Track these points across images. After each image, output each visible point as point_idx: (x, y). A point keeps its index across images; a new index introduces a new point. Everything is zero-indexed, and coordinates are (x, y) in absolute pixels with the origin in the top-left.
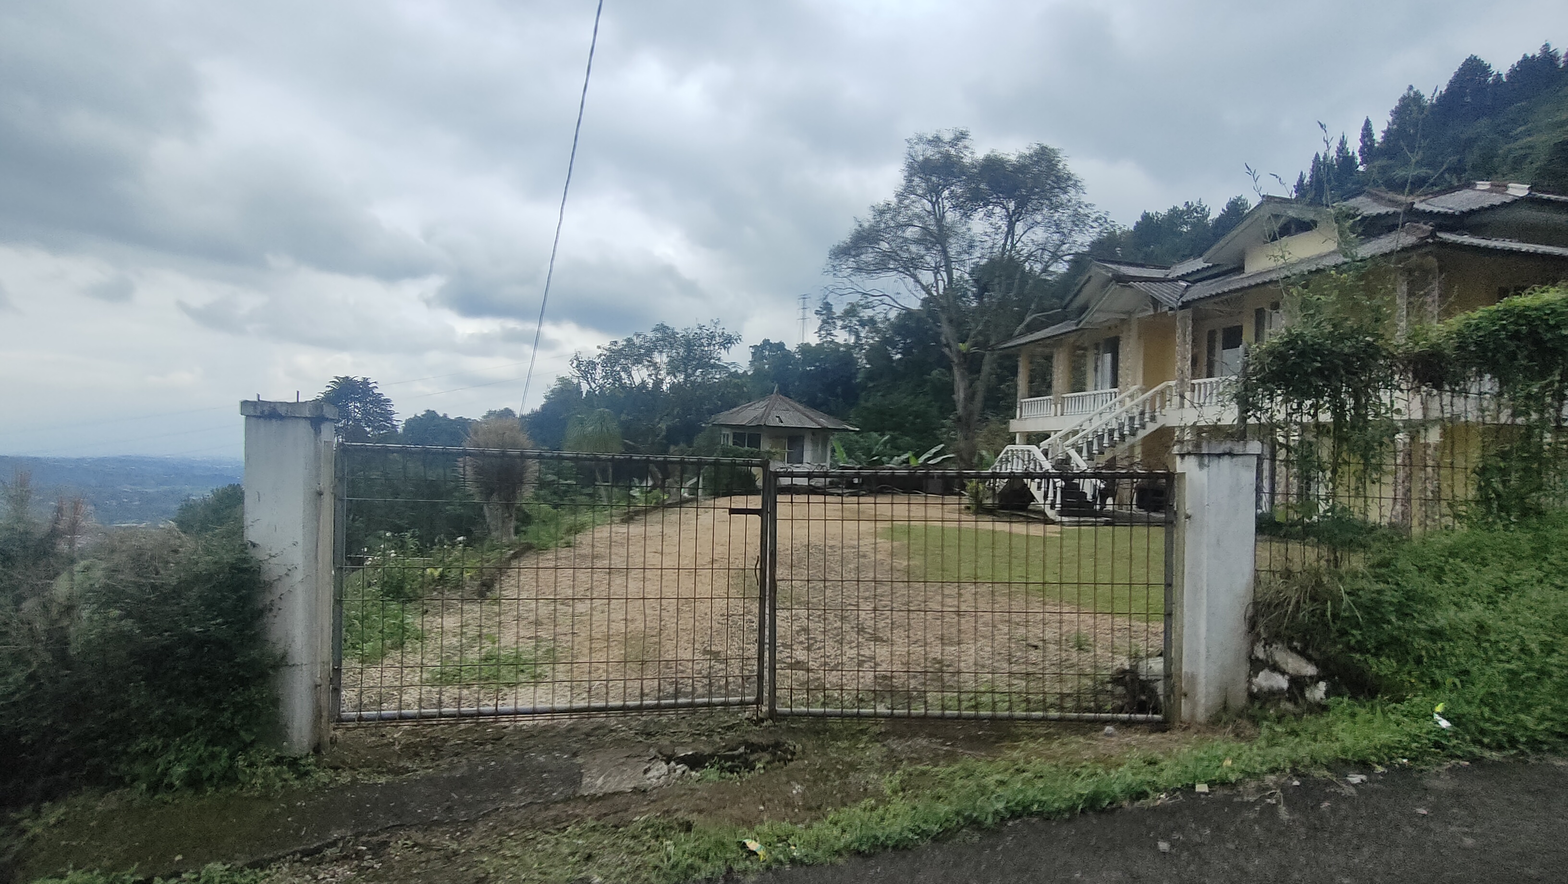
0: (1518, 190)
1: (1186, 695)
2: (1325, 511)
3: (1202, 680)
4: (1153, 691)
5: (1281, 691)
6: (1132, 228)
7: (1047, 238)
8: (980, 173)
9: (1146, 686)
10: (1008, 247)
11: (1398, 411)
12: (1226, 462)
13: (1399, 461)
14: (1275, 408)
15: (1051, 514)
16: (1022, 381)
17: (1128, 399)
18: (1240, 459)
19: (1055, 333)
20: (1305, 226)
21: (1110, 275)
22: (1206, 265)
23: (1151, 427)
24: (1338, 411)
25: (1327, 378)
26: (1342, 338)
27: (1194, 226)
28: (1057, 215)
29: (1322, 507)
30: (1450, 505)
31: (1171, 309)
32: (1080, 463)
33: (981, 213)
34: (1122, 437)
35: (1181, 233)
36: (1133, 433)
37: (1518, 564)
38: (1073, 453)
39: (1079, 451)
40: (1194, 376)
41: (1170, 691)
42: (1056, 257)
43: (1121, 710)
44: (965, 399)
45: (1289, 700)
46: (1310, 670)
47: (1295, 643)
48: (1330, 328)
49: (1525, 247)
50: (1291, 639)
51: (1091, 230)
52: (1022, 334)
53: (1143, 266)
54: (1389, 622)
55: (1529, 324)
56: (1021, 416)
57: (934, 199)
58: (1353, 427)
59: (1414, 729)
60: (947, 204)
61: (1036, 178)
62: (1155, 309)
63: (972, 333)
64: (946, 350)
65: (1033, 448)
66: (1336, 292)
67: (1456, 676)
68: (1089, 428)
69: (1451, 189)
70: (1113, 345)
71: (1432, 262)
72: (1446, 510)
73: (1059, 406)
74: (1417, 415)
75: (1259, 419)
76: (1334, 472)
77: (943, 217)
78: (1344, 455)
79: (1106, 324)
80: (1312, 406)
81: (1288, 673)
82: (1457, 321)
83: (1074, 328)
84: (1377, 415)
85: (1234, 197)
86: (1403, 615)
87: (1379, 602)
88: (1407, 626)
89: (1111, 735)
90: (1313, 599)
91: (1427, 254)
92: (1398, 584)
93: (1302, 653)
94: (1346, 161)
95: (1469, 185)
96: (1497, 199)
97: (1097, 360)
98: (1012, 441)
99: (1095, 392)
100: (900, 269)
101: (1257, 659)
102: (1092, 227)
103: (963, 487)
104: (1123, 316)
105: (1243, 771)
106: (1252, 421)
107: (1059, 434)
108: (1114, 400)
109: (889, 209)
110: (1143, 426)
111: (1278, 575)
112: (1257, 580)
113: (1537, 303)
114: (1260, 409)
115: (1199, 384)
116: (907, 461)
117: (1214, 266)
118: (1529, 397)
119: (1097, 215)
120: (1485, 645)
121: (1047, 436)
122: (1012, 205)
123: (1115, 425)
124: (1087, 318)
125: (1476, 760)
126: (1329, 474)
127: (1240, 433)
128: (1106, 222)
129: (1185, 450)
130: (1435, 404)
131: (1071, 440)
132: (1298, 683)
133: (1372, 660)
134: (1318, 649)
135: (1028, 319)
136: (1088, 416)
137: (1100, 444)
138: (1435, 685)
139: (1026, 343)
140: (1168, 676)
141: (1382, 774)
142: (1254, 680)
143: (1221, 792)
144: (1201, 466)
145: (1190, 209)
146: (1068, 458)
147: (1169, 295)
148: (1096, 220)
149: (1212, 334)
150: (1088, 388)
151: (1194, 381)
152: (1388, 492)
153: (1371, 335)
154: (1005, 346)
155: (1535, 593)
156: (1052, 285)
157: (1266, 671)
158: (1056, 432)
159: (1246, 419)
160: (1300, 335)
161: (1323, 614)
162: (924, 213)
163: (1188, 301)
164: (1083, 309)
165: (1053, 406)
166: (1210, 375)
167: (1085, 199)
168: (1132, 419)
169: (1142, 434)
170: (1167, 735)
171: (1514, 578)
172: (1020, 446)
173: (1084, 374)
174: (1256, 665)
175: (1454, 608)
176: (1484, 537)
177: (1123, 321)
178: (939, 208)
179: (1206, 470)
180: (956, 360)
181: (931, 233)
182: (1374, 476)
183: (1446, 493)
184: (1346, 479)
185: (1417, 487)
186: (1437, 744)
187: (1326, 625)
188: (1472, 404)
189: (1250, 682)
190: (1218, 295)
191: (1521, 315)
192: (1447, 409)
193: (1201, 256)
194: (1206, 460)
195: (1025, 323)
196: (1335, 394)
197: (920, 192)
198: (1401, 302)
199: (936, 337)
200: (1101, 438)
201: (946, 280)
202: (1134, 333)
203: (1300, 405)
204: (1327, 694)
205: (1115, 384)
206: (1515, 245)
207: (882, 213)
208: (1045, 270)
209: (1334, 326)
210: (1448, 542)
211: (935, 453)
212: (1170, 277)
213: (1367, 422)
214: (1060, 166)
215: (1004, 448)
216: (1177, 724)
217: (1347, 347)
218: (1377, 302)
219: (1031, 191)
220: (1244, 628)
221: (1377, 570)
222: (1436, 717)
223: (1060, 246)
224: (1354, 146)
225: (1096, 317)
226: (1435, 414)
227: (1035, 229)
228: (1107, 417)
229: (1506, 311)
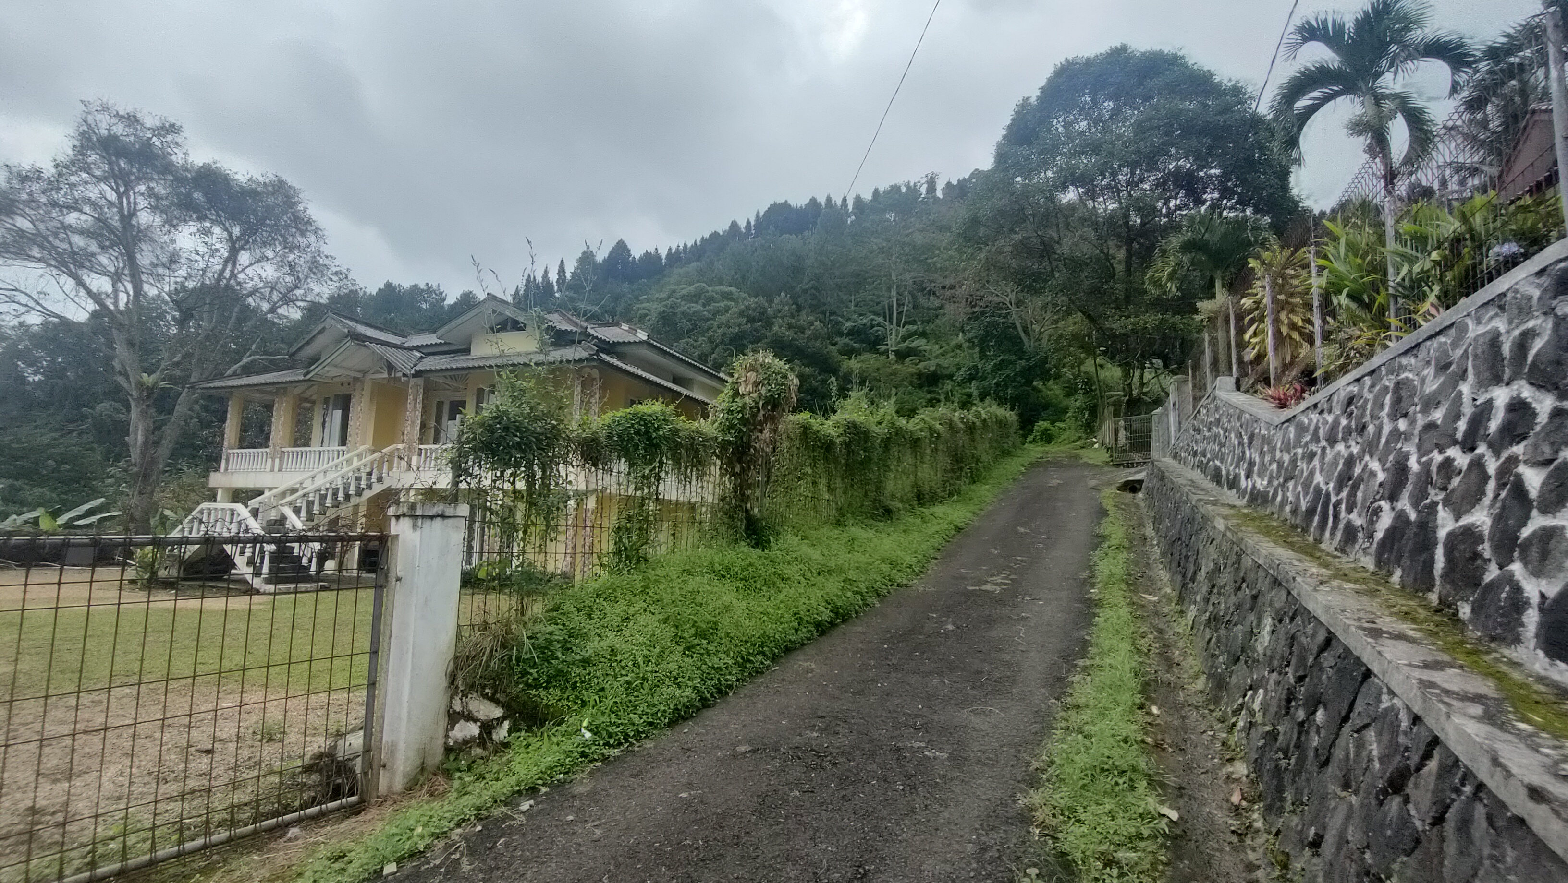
0: (642, 336)
1: (384, 766)
2: (517, 567)
3: (402, 746)
4: (352, 771)
5: (473, 738)
6: (374, 293)
7: (278, 278)
8: (194, 179)
9: (343, 768)
10: (227, 274)
11: (570, 482)
12: (438, 522)
13: (570, 522)
14: (483, 474)
15: (257, 583)
16: (231, 429)
17: (355, 459)
18: (450, 521)
19: (280, 380)
20: (517, 326)
21: (346, 331)
22: (438, 341)
23: (377, 488)
24: (530, 479)
25: (523, 451)
26: (536, 419)
27: (431, 304)
28: (291, 257)
29: (515, 562)
30: (599, 558)
31: (404, 375)
32: (296, 522)
33: (192, 227)
34: (347, 497)
35: (420, 309)
36: (359, 493)
37: (633, 599)
38: (288, 512)
39: (297, 511)
40: (421, 441)
41: (369, 765)
42: (287, 299)
43: (313, 802)
44: (145, 443)
45: (479, 745)
46: (498, 712)
47: (487, 691)
48: (528, 410)
49: (645, 375)
50: (484, 687)
51: (330, 283)
52: (235, 374)
53: (381, 329)
54: (557, 658)
55: (646, 424)
56: (226, 469)
57: (122, 190)
58: (540, 495)
59: (567, 746)
60: (142, 203)
61: (269, 209)
62: (390, 373)
63: (163, 365)
64: (121, 380)
65: (239, 507)
66: (534, 381)
67: (597, 693)
68: (310, 487)
69: (608, 325)
70: (345, 403)
71: (595, 373)
72: (596, 561)
73: (277, 461)
74: (582, 487)
75: (469, 484)
76: (525, 532)
77: (133, 214)
78: (533, 517)
79: (337, 379)
80: (511, 474)
81: (479, 720)
82: (608, 417)
83: (302, 378)
84: (557, 484)
85: (466, 289)
86: (567, 649)
87: (551, 642)
88: (568, 659)
89: (296, 838)
90: (503, 646)
91: (594, 367)
92: (564, 625)
93: (493, 699)
94: (548, 285)
95: (617, 325)
96: (632, 339)
97: (324, 416)
98: (213, 498)
99: (321, 449)
100: (53, 263)
101: (455, 712)
102: (331, 280)
103: (129, 555)
104: (359, 375)
105: (433, 834)
106: (463, 486)
107: (274, 491)
108: (341, 458)
109: (39, 178)
110: (370, 487)
111: (476, 628)
112: (459, 636)
113: (650, 411)
114: (471, 475)
115: (426, 450)
116: (36, 522)
117: (445, 343)
118: (644, 477)
119: (338, 269)
120: (614, 664)
121: (260, 493)
122: (236, 231)
123: (339, 483)
124: (316, 370)
125: (605, 759)
126: (521, 534)
127: (452, 497)
128: (346, 277)
129: (400, 512)
130: (593, 479)
131: (289, 499)
132: (487, 727)
133: (543, 693)
134: (504, 692)
135: (245, 360)
136: (311, 474)
137: (322, 504)
138: (584, 704)
139: (241, 386)
140: (367, 750)
141: (546, 794)
142: (450, 734)
143: (409, 865)
144: (415, 527)
145: (429, 290)
146: (283, 519)
147: (404, 362)
148: (336, 273)
149: (440, 405)
150: (312, 442)
151: (421, 446)
152: (561, 548)
153: (556, 420)
154: (212, 385)
155: (642, 619)
156: (279, 330)
157: (462, 722)
158: (271, 489)
159: (458, 483)
160: (506, 413)
161: (510, 659)
162: (103, 202)
163: (421, 371)
164: (314, 360)
165: (269, 461)
166: (436, 441)
167: (326, 250)
168: (358, 479)
169: (368, 494)
170: (360, 817)
171: (632, 610)
172: (222, 504)
173: (310, 428)
174: (453, 718)
175: (598, 638)
176: (617, 580)
177: (356, 379)
178: (129, 203)
179: (418, 532)
180: (134, 393)
181: (108, 227)
182: (553, 535)
183: (596, 549)
184: (533, 538)
185: (580, 542)
186: (583, 755)
187: (512, 669)
188: (614, 479)
189: (447, 736)
190: (447, 369)
191: (642, 419)
192: (600, 482)
193: (435, 332)
194: (420, 521)
195: (241, 363)
196: (529, 466)
197: (98, 173)
198: (577, 399)
199: (108, 361)
200: (323, 498)
201: (131, 293)
202: (367, 392)
203: (502, 473)
204: (510, 732)
205: (343, 442)
206: (640, 372)
207: (24, 179)
208: (273, 310)
209: (532, 408)
210: (597, 586)
211: (87, 511)
212: (406, 345)
213: (549, 490)
214: (301, 207)
215: (199, 504)
216: (373, 801)
217: (538, 427)
218: (560, 393)
219: (262, 222)
220: (444, 683)
221: (551, 614)
222: (583, 730)
223: (292, 290)
224: (553, 277)
225: (326, 370)
226: (592, 486)
227: (264, 264)
228: (331, 476)
229: (635, 414)
